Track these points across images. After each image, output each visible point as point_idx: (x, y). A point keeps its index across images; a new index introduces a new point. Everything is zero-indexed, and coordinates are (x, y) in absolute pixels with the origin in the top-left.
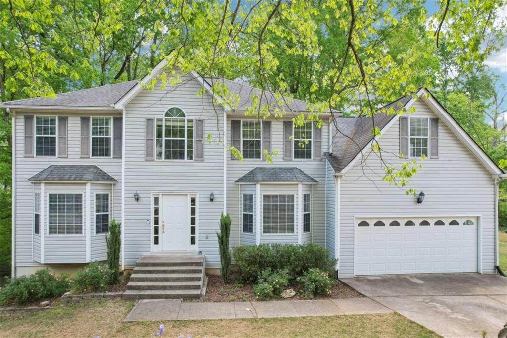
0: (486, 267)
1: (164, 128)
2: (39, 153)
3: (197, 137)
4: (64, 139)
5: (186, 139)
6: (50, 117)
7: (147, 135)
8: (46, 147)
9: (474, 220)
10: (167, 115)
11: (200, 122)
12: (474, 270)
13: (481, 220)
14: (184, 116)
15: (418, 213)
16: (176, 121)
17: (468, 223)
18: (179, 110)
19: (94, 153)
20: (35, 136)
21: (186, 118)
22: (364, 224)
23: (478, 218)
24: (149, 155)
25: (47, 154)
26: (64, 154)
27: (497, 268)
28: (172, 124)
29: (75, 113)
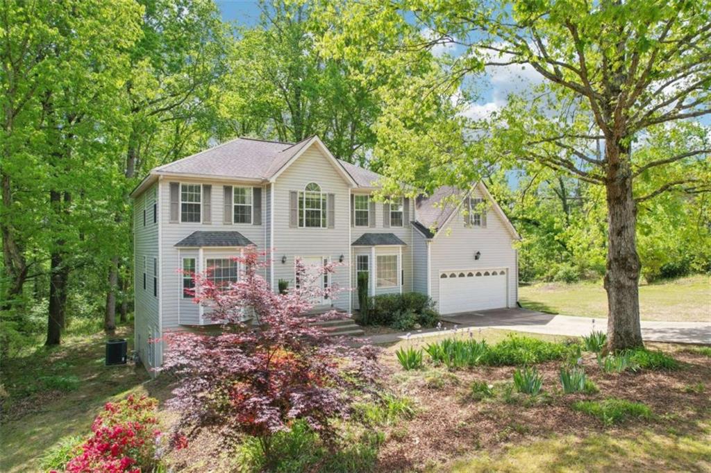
0: (512, 304)
1: (304, 200)
2: (184, 219)
3: (330, 208)
4: (208, 206)
5: (321, 210)
6: (195, 184)
7: (292, 205)
8: (191, 213)
9: (505, 271)
10: (307, 188)
11: (332, 196)
12: (505, 306)
13: (510, 271)
14: (319, 190)
15: (474, 267)
16: (314, 194)
17: (502, 273)
18: (315, 185)
19: (237, 220)
20: (181, 203)
21: (321, 192)
22: (444, 276)
23: (507, 269)
24: (292, 224)
25: (191, 220)
26: (208, 219)
27: (518, 303)
28: (310, 196)
29: (218, 182)
